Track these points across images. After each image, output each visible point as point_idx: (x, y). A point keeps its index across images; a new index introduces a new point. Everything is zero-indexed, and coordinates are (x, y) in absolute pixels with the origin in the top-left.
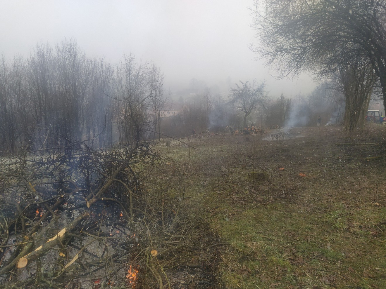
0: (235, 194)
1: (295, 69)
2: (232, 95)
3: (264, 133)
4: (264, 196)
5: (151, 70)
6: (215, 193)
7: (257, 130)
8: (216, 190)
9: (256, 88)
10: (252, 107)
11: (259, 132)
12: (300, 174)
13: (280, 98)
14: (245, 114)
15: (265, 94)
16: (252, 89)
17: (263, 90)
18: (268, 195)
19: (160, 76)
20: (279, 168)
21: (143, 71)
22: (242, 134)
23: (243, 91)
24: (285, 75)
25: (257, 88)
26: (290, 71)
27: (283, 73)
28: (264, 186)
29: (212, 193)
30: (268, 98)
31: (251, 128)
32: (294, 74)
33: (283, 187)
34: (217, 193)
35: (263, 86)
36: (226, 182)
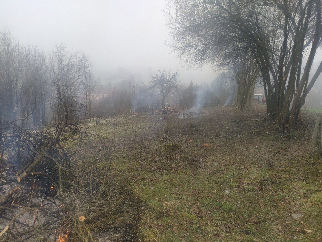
0: (154, 163)
1: (200, 61)
2: (152, 81)
3: (178, 113)
4: (177, 163)
5: (82, 58)
6: (137, 163)
7: (172, 111)
8: (139, 161)
9: (171, 76)
10: (169, 92)
11: (174, 112)
12: (205, 145)
13: (190, 85)
14: (163, 97)
15: (178, 81)
16: (168, 77)
17: (177, 78)
18: (180, 163)
19: (89, 64)
20: (189, 140)
21: (74, 59)
22: (161, 113)
23: (161, 78)
24: (192, 66)
25: (172, 76)
26: (196, 63)
27: (190, 64)
28: (177, 155)
29: (135, 163)
30: (181, 85)
31: (168, 109)
32: (199, 66)
33: (191, 155)
34: (139, 163)
35: (176, 75)
36: (147, 154)
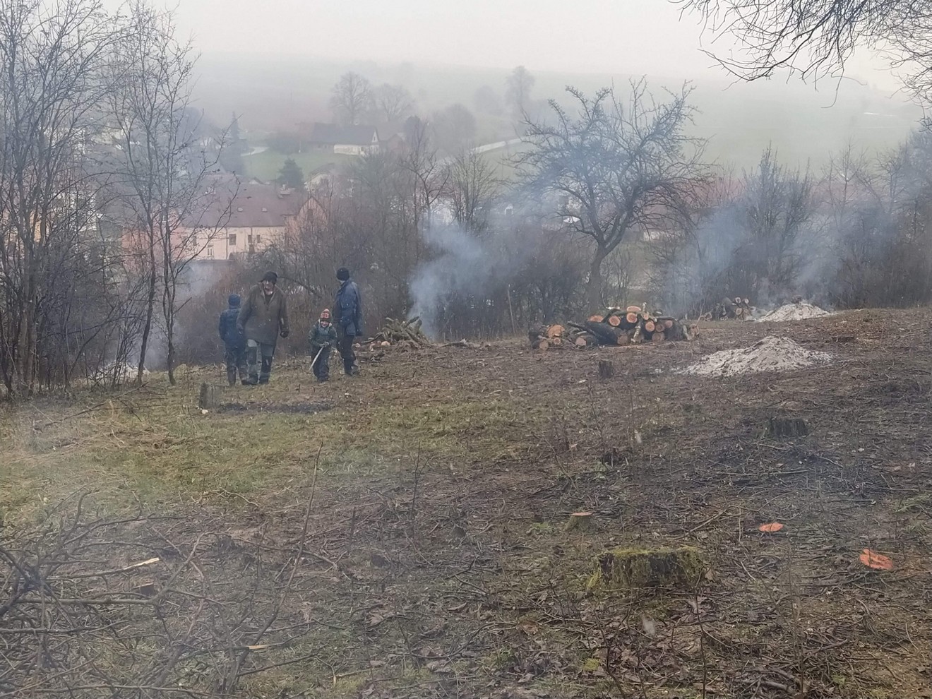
2: (532, 154)
9: (647, 122)
10: (630, 215)
12: (864, 559)
13: (759, 173)
14: (594, 246)
15: (687, 150)
16: (628, 128)
17: (681, 133)
23: (583, 134)
25: (650, 123)
30: (704, 172)
35: (678, 116)
